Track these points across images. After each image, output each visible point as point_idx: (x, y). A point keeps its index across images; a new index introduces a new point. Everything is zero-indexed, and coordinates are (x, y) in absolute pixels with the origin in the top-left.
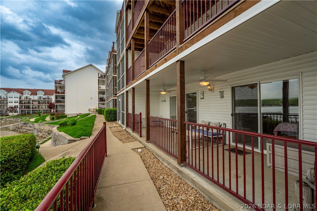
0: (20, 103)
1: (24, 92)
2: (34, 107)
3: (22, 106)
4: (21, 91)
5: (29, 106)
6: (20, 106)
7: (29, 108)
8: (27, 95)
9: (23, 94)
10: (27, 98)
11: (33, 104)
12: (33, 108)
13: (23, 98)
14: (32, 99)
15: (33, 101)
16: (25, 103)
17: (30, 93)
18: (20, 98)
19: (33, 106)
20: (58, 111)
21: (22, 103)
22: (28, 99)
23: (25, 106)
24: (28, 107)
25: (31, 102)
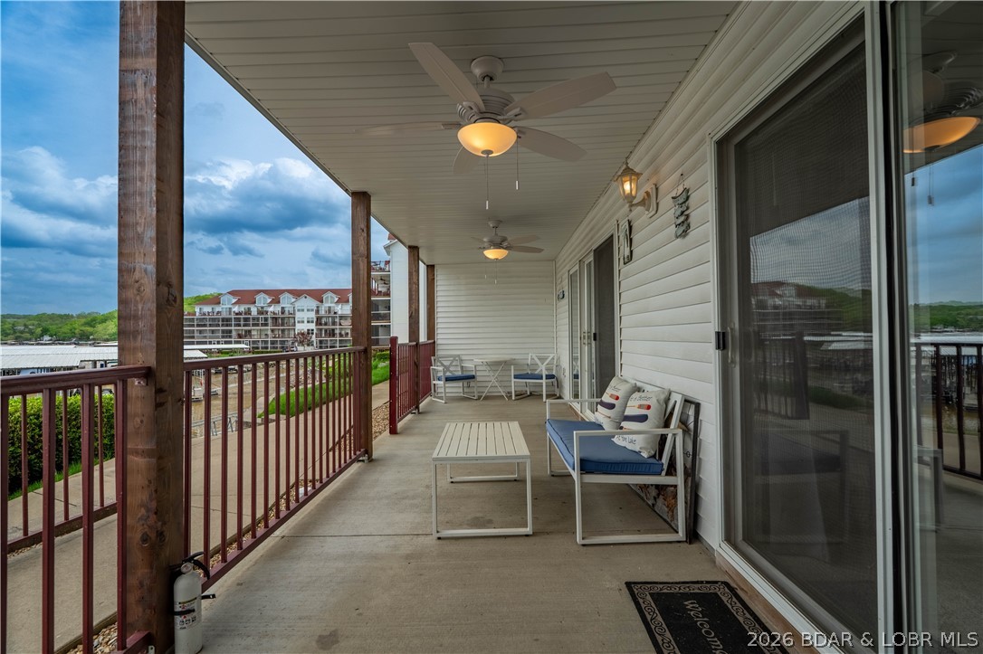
0: (317, 325)
1: (325, 296)
2: (343, 332)
3: (321, 330)
4: (318, 295)
5: (333, 330)
6: (317, 329)
7: (334, 335)
8: (330, 305)
9: (322, 302)
10: (329, 311)
11: (340, 325)
12: (341, 335)
13: (322, 312)
14: (340, 312)
15: (341, 317)
16: (326, 324)
17: (336, 299)
18: (317, 312)
19: (341, 329)
20: (380, 343)
21: (321, 324)
22: (332, 314)
23: (326, 331)
24: (332, 333)
25: (337, 320)
